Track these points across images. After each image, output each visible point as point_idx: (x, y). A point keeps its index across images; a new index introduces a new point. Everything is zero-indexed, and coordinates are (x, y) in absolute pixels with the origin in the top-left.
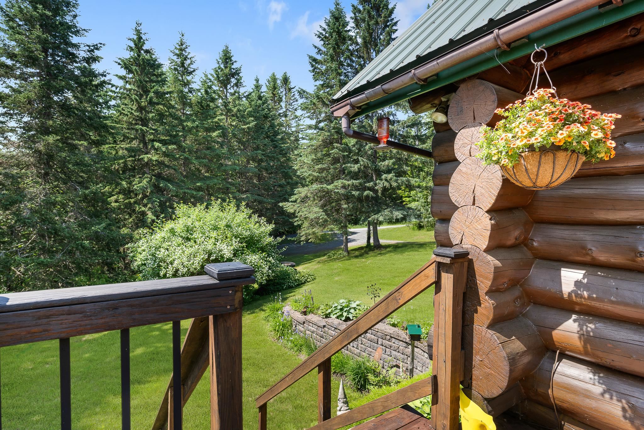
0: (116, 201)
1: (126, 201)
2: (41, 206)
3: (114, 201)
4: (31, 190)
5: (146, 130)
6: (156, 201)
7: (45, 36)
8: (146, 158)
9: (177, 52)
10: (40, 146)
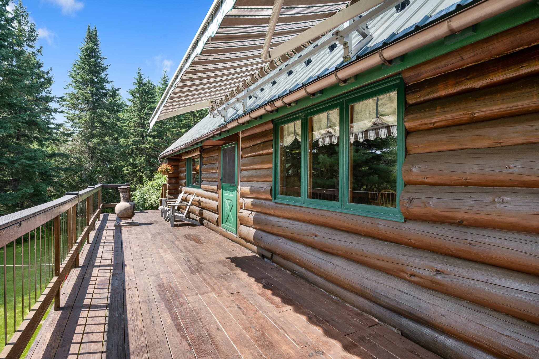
0: (127, 170)
1: (133, 170)
2: (90, 173)
3: (125, 170)
4: (86, 165)
5: (143, 130)
6: (148, 170)
7: (93, 89)
8: (143, 146)
9: (163, 82)
10: (90, 144)
